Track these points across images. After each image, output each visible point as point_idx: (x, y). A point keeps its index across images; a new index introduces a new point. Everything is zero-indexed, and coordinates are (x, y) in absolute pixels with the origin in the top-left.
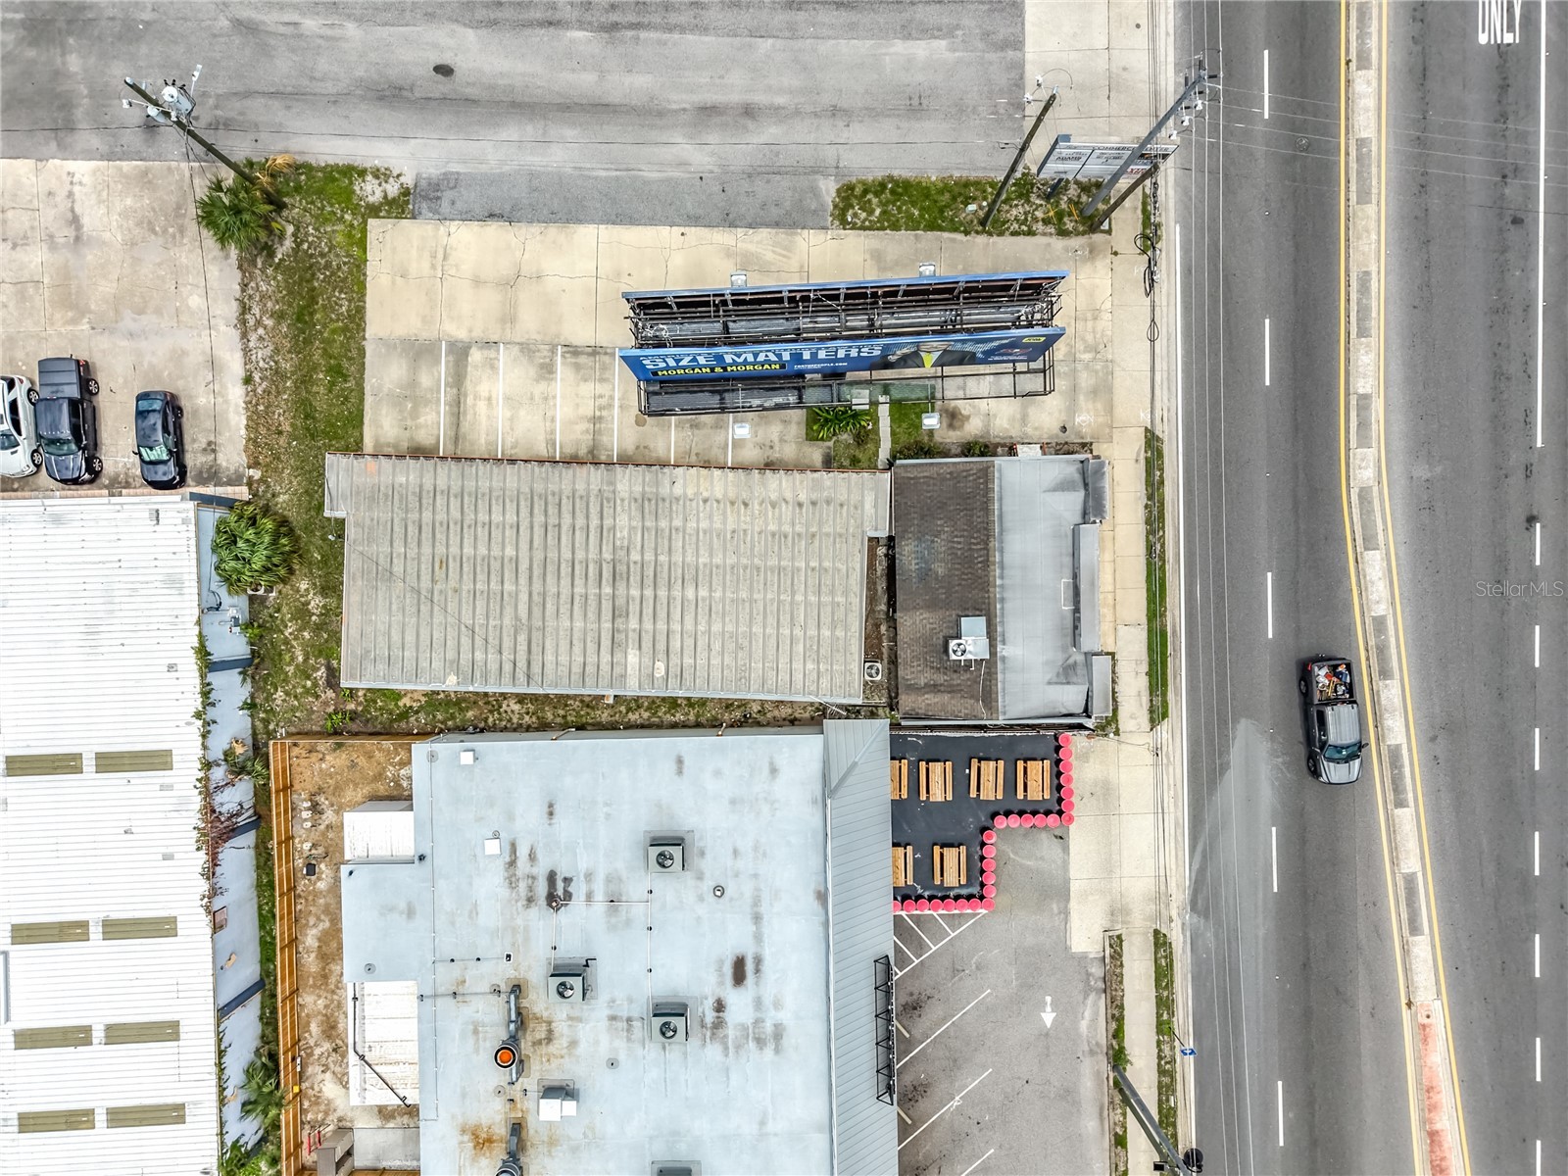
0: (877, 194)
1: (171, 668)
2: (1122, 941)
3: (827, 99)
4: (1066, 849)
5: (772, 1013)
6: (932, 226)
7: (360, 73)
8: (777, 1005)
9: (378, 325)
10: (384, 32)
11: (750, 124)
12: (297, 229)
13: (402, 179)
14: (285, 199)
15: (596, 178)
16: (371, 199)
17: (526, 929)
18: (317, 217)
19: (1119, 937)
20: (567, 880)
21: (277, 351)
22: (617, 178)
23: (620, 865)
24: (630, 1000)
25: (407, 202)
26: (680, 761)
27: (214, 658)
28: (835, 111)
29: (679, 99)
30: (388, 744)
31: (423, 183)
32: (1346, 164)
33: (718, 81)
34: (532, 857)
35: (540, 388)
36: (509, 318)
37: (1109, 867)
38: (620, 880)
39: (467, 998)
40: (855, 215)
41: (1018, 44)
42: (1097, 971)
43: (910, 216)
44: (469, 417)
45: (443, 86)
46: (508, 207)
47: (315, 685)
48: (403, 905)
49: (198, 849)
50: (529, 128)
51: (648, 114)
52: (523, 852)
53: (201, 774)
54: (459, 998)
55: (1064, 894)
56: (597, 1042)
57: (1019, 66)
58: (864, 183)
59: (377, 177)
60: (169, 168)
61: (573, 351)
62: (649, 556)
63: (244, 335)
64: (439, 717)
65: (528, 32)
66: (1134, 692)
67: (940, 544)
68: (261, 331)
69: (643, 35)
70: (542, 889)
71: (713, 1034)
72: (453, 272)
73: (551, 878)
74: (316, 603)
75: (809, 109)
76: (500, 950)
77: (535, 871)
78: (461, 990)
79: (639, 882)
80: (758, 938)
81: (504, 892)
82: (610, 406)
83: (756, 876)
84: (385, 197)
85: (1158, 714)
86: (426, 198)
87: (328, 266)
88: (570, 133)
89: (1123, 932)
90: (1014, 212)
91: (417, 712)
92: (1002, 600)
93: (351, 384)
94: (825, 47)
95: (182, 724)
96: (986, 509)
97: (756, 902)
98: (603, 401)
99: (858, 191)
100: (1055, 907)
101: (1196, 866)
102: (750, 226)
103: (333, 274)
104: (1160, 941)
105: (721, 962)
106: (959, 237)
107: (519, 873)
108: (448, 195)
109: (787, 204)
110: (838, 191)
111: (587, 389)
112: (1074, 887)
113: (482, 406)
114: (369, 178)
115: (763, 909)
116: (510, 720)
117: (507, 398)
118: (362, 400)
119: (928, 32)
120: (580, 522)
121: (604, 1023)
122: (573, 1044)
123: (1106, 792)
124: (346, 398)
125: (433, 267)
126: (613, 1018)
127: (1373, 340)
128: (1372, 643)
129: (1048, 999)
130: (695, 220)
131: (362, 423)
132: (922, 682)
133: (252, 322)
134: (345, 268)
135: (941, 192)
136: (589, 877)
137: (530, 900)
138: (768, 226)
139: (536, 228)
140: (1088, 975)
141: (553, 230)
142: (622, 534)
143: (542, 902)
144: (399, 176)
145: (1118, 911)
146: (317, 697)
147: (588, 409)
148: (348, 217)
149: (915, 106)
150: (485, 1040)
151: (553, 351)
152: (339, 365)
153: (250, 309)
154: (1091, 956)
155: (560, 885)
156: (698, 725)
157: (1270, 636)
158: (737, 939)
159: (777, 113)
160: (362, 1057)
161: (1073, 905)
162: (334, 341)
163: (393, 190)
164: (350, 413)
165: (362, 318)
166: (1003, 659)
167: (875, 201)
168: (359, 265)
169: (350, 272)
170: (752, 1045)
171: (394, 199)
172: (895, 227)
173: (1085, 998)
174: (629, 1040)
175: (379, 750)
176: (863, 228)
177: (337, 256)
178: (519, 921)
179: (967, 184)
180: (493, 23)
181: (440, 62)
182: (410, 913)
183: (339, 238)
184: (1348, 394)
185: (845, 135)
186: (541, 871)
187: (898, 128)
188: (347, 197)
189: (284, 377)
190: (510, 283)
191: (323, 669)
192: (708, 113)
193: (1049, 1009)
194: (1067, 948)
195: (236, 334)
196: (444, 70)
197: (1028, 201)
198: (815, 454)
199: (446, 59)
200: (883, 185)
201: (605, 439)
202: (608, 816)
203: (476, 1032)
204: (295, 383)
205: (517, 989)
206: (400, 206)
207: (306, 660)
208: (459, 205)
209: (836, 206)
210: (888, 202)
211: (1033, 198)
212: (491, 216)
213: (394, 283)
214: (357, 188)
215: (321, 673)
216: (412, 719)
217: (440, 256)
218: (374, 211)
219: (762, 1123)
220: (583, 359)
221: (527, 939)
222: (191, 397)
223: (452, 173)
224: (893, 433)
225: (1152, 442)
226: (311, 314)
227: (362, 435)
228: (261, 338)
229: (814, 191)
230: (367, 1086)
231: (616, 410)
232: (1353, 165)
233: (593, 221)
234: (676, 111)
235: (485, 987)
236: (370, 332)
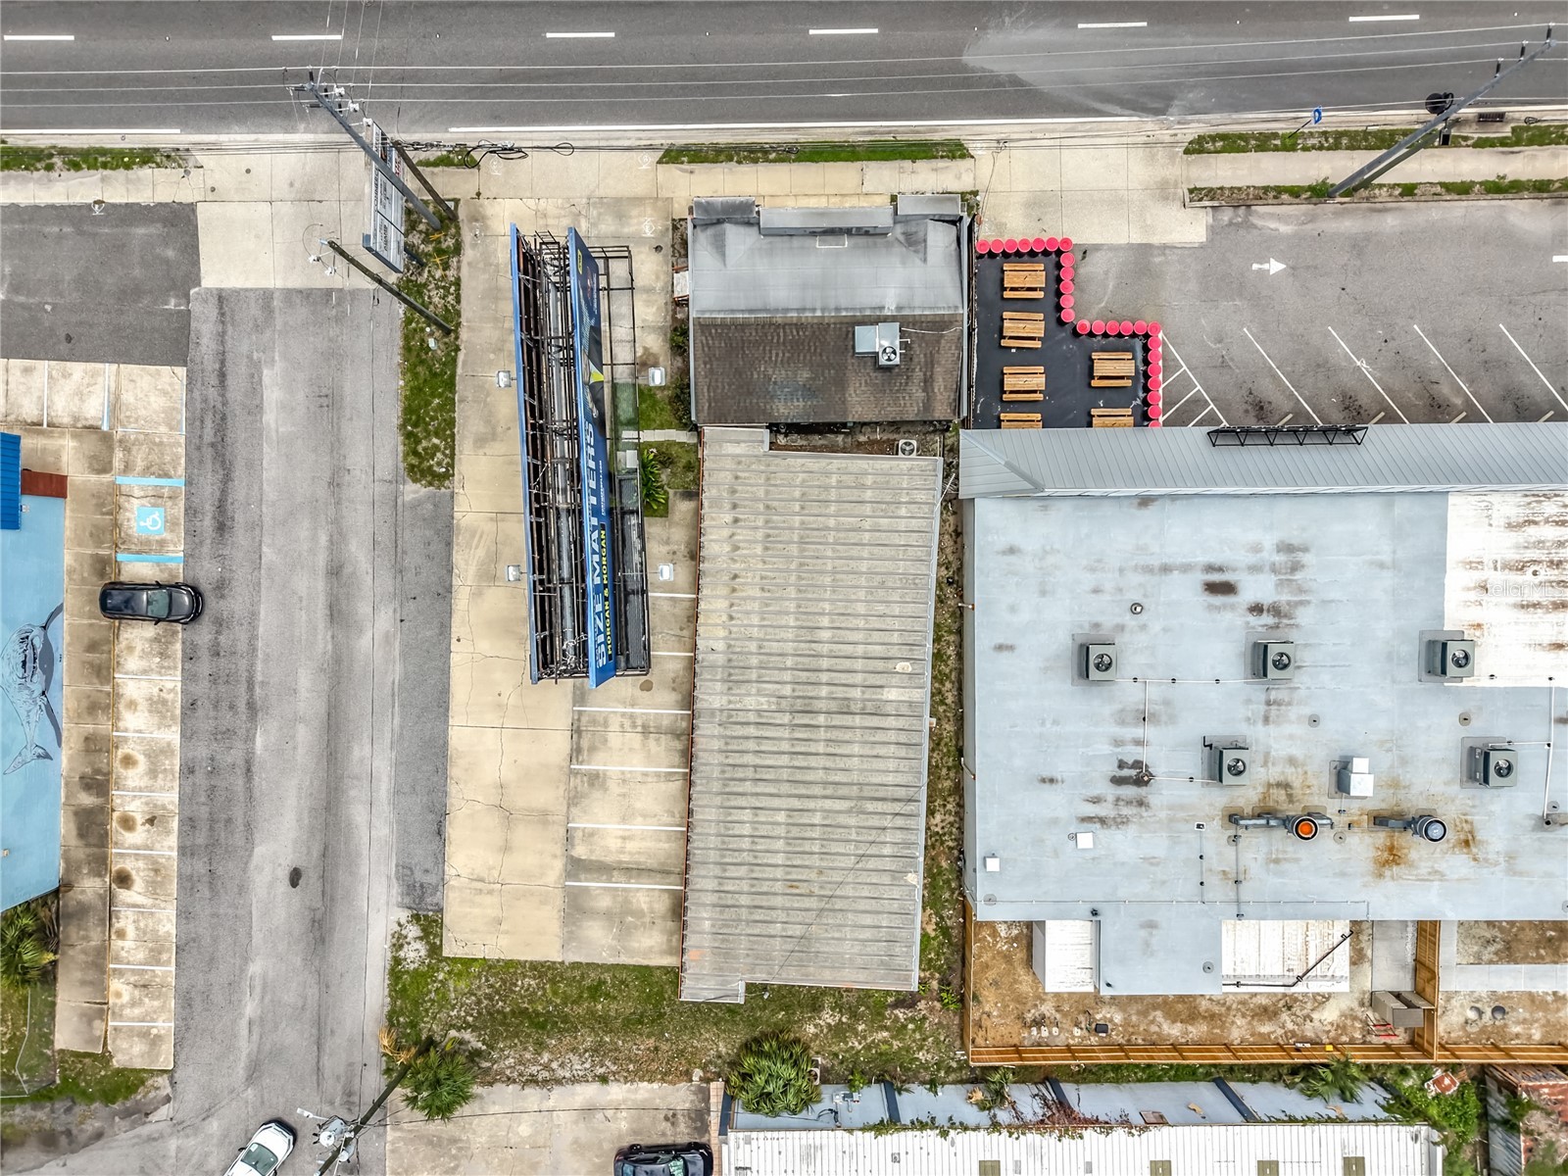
0: (418, 442)
1: (895, 1159)
2: (1196, 188)
3: (322, 492)
4: (1097, 248)
5: (1265, 555)
6: (451, 385)
7: (298, 961)
8: (1257, 549)
9: (549, 949)
10: (257, 937)
11: (347, 570)
12: (452, 1026)
13: (403, 921)
14: (424, 1037)
15: (402, 727)
16: (423, 953)
17: (1171, 808)
18: (441, 1007)
19: (1191, 191)
20: (1122, 765)
21: (574, 1050)
22: (401, 706)
23: (1107, 710)
24: (1248, 701)
25: (426, 917)
26: (1000, 648)
27: (886, 1117)
28: (335, 484)
29: (323, 642)
30: (975, 948)
31: (407, 900)
33: (304, 603)
34: (1096, 800)
35: (614, 788)
36: (543, 817)
37: (1115, 202)
38: (1122, 710)
39: (1242, 869)
40: (439, 464)
41: (267, 295)
42: (1226, 215)
43: (441, 408)
44: (642, 859)
45: (311, 879)
46: (431, 817)
47: (912, 1020)
48: (1143, 933)
49: (1081, 1137)
50: (353, 793)
51: (338, 672)
52: (1091, 810)
53: (1005, 1133)
54: (1241, 877)
55: (1145, 249)
56: (1291, 737)
57: (289, 294)
58: (406, 455)
59: (401, 946)
60: (392, 1151)
61: (576, 752)
62: (787, 676)
63: (559, 1082)
64: (947, 895)
65: (257, 793)
67: (778, 375)
68: (554, 1065)
69: (259, 677)
70: (1129, 791)
71: (1286, 616)
72: (495, 873)
73: (1118, 781)
74: (828, 1017)
75: (331, 511)
76: (1192, 836)
77: (1111, 798)
78: (1233, 876)
79: (1125, 691)
80: (1186, 568)
81: (1132, 830)
82: (632, 716)
83: (1121, 570)
84: (421, 938)
85: (956, 150)
86: (422, 898)
87: (489, 997)
89: (1185, 187)
90: (436, 300)
91: (942, 918)
92: (837, 309)
93: (607, 977)
94: (270, 493)
95: (953, 1150)
96: (742, 326)
97: (1148, 570)
98: (627, 723)
99: (415, 461)
100: (1157, 260)
101: (1118, 110)
102: (450, 572)
103: (497, 992)
104: (1198, 147)
105: (1211, 608)
106: (461, 356)
107: (1113, 814)
108: (419, 876)
109: (429, 533)
110: (415, 481)
111: (615, 739)
112: (1137, 238)
113: (631, 846)
114: (402, 954)
115: (1156, 562)
116: (951, 824)
117: (624, 820)
118: (625, 967)
119: (255, 388)
120: (751, 745)
121: (1271, 728)
122: (1292, 761)
123: (1037, 204)
124: (622, 982)
125: (490, 892)
126: (1266, 720)
129: (1255, 266)
130: (445, 628)
131: (647, 967)
132: (921, 395)
133: (546, 1074)
134: (492, 980)
135: (416, 376)
136: (1118, 743)
137: (1141, 803)
138: (449, 555)
139: (452, 789)
140: (1231, 224)
141: (455, 772)
142: (764, 703)
143: (1142, 791)
144: (400, 925)
145: (1163, 191)
146: (925, 1018)
147: (635, 739)
148: (441, 976)
149: (328, 402)
150: (1285, 852)
151: (576, 773)
152: (589, 988)
153: (532, 1075)
154: (1211, 221)
155: (1126, 772)
156: (960, 632)
157: (876, 31)
158: (1186, 591)
159: (337, 542)
160: (1299, 979)
161: (1156, 240)
162: (564, 992)
163: (413, 931)
164: (637, 978)
165: (542, 964)
166: (899, 308)
167: (424, 443)
168: (489, 966)
169: (495, 975)
170: (1298, 576)
171: (423, 930)
172: (451, 423)
173: (1256, 227)
174: (1289, 704)
175: (980, 957)
176: (452, 456)
177: (479, 987)
178: (1163, 815)
179: (407, 349)
180: (248, 826)
181: (287, 882)
182: (1151, 925)
183: (462, 985)
185: (358, 473)
186: (1111, 792)
187: (351, 419)
188: (421, 977)
189: (601, 1044)
190: (507, 814)
191: (896, 1012)
192: (338, 614)
193: (1266, 266)
194: (1202, 247)
195: (557, 1090)
196: (295, 878)
197: (425, 285)
198: (682, 508)
199: (284, 874)
200: (409, 436)
201: (665, 722)
202: (1055, 722)
203: (1277, 861)
204: (606, 1033)
205: (1233, 818)
206: (430, 925)
207: (886, 1028)
208: (429, 865)
209: (430, 484)
210: (426, 430)
211: (421, 280)
212: (439, 833)
213: (507, 932)
214: (412, 967)
215: (900, 1013)
216: (949, 923)
217: (479, 885)
218: (435, 950)
219: (1382, 566)
220: (585, 743)
221: (1182, 807)
222: (620, 1137)
223: (397, 872)
224: (661, 427)
225: (672, 155)
226: (538, 1014)
227: (659, 968)
228: (562, 1065)
229: (416, 505)
230: (1330, 974)
231: (637, 710)
233: (445, 731)
234: (335, 645)
235: (1230, 851)
236: (555, 956)
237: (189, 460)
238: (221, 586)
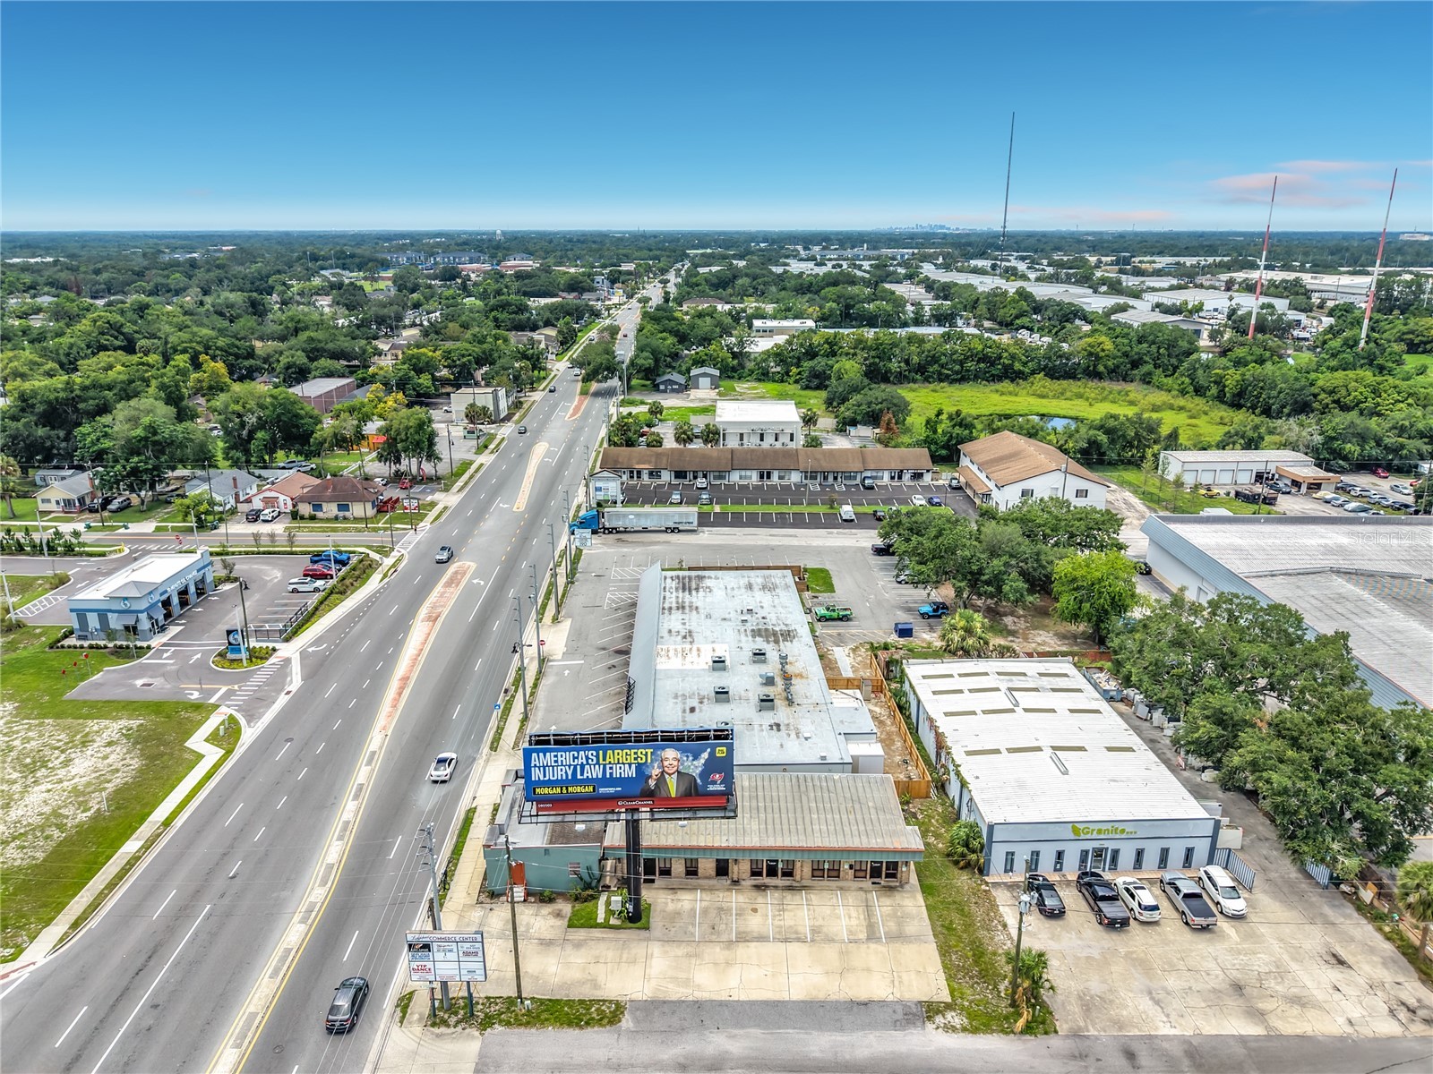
0: (593, 1019)
5: (678, 701)
8: (676, 703)
9: (931, 949)
11: (682, 1060)
12: (999, 996)
13: (934, 1026)
14: (1012, 1010)
15: (795, 1028)
16: (953, 1014)
17: (788, 718)
18: (988, 1003)
20: (772, 729)
21: (992, 939)
22: (779, 1028)
24: (740, 701)
25: (927, 1012)
31: (919, 1024)
32: (253, 1037)
34: (789, 735)
35: (820, 922)
36: (844, 953)
40: (609, 1008)
43: (570, 1007)
44: (861, 910)
46: (855, 1009)
50: (848, 1057)
52: (793, 736)
58: (601, 1026)
59: (953, 1027)
60: (1105, 1031)
61: (800, 939)
63: (1015, 946)
66: (482, 818)
68: (1005, 947)
71: (704, 695)
72: (886, 974)
73: (779, 730)
74: (932, 840)
76: (800, 714)
77: (787, 731)
80: (684, 717)
81: (800, 726)
82: (774, 916)
84: (943, 1015)
85: (471, 812)
86: (914, 1015)
87: (971, 977)
88: (818, 1055)
89: (512, 750)
90: (497, 1008)
93: (939, 923)
98: (778, 918)
99: (606, 1021)
101: (471, 768)
102: (683, 1001)
103: (967, 974)
106: (538, 997)
107: (794, 731)
108: (899, 1016)
109: (656, 1013)
110: (620, 1021)
111: (789, 922)
113: (854, 915)
114: (958, 1026)
117: (839, 919)
118: (929, 916)
124: (940, 917)
125: (900, 977)
127: (285, 946)
128: (348, 833)
130: (722, 1004)
131: (926, 907)
134: (959, 976)
135: (547, 1020)
136: (761, 730)
137: (788, 725)
138: (672, 1002)
139: (833, 997)
141: (821, 996)
143: (782, 725)
144: (938, 1028)
147: (788, 914)
148: (966, 1004)
150: (802, 696)
151: (813, 939)
152: (949, 931)
155: (775, 728)
157: (400, 838)
158: (693, 717)
162: (955, 942)
163: (939, 1019)
165: (940, 952)
167: (594, 1015)
168: (950, 978)
169: (955, 975)
170: (687, 695)
171: (937, 1014)
172: (582, 1002)
176: (604, 1001)
177: (967, 983)
178: (792, 720)
179: (527, 1024)
182: (842, 722)
183: (968, 992)
184: (311, 926)
185: (611, 1053)
186: (784, 731)
187: (571, 1058)
188: (971, 1016)
189: (982, 927)
190: (846, 969)
197: (486, 1014)
200: (587, 1023)
204: (975, 925)
205: (790, 704)
206: (930, 1011)
208: (890, 1011)
209: (622, 1013)
210: (585, 1015)
211: (482, 1015)
212: (865, 1004)
213: (925, 968)
214: (965, 1020)
217: (896, 983)
218: (949, 1007)
219: (684, 680)
220: (794, 936)
222: (1039, 919)
223: (899, 1030)
224: (597, 908)
226: (974, 955)
229: (637, 1021)
230: (853, 693)
231: (770, 914)
232: (250, 1035)
233: (794, 1002)
234: (738, 1068)
235: (805, 706)
236: (933, 946)
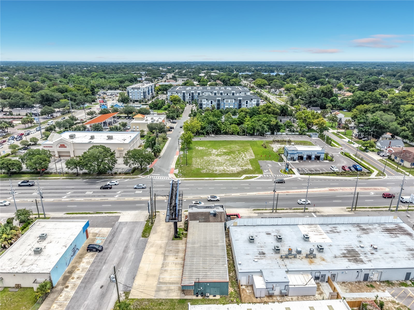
1: (228, 309)
2: (255, 212)
3: (127, 239)
4: (243, 216)
5: (274, 231)
6: (151, 229)
7: (96, 301)
8: (272, 230)
10: (89, 296)
11: (128, 247)
13: (121, 293)
15: (131, 266)
16: (124, 298)
20: (260, 252)
22: (132, 262)
23: (255, 246)
26: (236, 240)
28: (130, 238)
29: (121, 254)
30: (242, 295)
33: (120, 250)
35: (169, 272)
36: (155, 276)
40: (147, 236)
41: (127, 222)
42: (260, 214)
44: (173, 281)
45: (105, 288)
48: (271, 273)
49: (268, 304)
51: (122, 258)
52: (256, 257)
53: (252, 304)
54: (286, 265)
56: (287, 248)
57: (130, 222)
58: (142, 235)
61: (162, 267)
64: (235, 285)
65: (100, 274)
67: (200, 217)
69: (108, 259)
70: (262, 255)
71: (281, 236)
72: (143, 284)
75: (128, 241)
76: (275, 260)
78: (284, 265)
79: (257, 244)
80: (262, 232)
81: (264, 260)
82: (174, 262)
83: (253, 232)
84: (124, 296)
86: (127, 289)
87: (136, 306)
91: (235, 289)
92: (208, 211)
93: (163, 301)
94: (119, 239)
95: (241, 307)
96: (195, 213)
98: (172, 263)
101: (243, 208)
103: (139, 305)
104: (254, 210)
105: (268, 236)
106: (153, 226)
107: (260, 258)
108: (127, 286)
109: (143, 243)
110: (143, 237)
111: (170, 265)
113: (171, 279)
115: (258, 232)
116: (234, 275)
117: (170, 276)
118: (167, 299)
119: (121, 230)
124: (167, 302)
126: (282, 247)
130: (143, 252)
131: (173, 299)
132: (220, 219)
135: (146, 228)
136: (258, 250)
137: (265, 257)
138: (146, 245)
139: (138, 272)
141: (139, 270)
143: (264, 255)
145: (251, 213)
147: (174, 265)
149: (132, 231)
151: (162, 270)
152: (159, 304)
154: (258, 214)
158: (263, 234)
159: (128, 244)
160: (306, 284)
161: (251, 216)
162: (153, 305)
164: (170, 301)
165: (150, 299)
167: (145, 234)
168: (138, 300)
169: (139, 302)
170: (280, 233)
171: (125, 294)
172: (150, 232)
173: (264, 215)
174: (285, 245)
176: (149, 235)
177: (135, 304)
178: (269, 258)
179: (146, 225)
180: (96, 279)
181: (100, 287)
183: (131, 304)
185: (134, 237)
186: (259, 255)
187: (135, 232)
190: (148, 275)
192: (125, 251)
194: (257, 216)
196: (102, 287)
198: (184, 239)
199: (100, 286)
200: (143, 233)
201: (179, 263)
202: (247, 248)
205: (281, 258)
206: (127, 293)
208: (130, 284)
209: (145, 238)
213: (143, 294)
216: (236, 290)
217: (139, 286)
218: (127, 298)
219: (292, 232)
220: (164, 266)
221: (272, 257)
224: (182, 231)
229: (142, 240)
230: (312, 284)
233: (139, 265)
234: (123, 255)
235: (283, 262)
236: (153, 298)
237: (108, 236)
238: (106, 249)
